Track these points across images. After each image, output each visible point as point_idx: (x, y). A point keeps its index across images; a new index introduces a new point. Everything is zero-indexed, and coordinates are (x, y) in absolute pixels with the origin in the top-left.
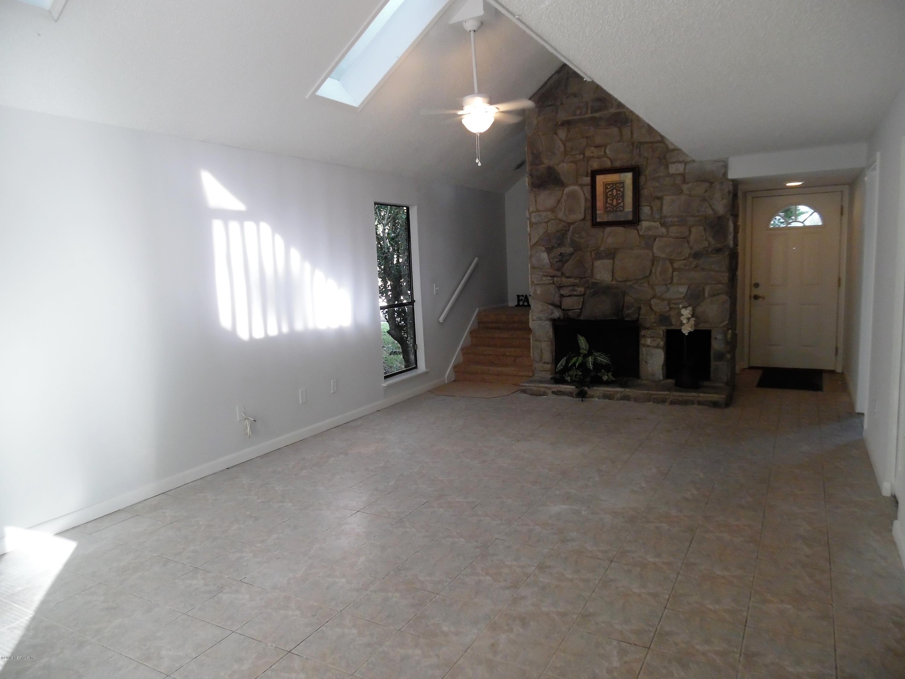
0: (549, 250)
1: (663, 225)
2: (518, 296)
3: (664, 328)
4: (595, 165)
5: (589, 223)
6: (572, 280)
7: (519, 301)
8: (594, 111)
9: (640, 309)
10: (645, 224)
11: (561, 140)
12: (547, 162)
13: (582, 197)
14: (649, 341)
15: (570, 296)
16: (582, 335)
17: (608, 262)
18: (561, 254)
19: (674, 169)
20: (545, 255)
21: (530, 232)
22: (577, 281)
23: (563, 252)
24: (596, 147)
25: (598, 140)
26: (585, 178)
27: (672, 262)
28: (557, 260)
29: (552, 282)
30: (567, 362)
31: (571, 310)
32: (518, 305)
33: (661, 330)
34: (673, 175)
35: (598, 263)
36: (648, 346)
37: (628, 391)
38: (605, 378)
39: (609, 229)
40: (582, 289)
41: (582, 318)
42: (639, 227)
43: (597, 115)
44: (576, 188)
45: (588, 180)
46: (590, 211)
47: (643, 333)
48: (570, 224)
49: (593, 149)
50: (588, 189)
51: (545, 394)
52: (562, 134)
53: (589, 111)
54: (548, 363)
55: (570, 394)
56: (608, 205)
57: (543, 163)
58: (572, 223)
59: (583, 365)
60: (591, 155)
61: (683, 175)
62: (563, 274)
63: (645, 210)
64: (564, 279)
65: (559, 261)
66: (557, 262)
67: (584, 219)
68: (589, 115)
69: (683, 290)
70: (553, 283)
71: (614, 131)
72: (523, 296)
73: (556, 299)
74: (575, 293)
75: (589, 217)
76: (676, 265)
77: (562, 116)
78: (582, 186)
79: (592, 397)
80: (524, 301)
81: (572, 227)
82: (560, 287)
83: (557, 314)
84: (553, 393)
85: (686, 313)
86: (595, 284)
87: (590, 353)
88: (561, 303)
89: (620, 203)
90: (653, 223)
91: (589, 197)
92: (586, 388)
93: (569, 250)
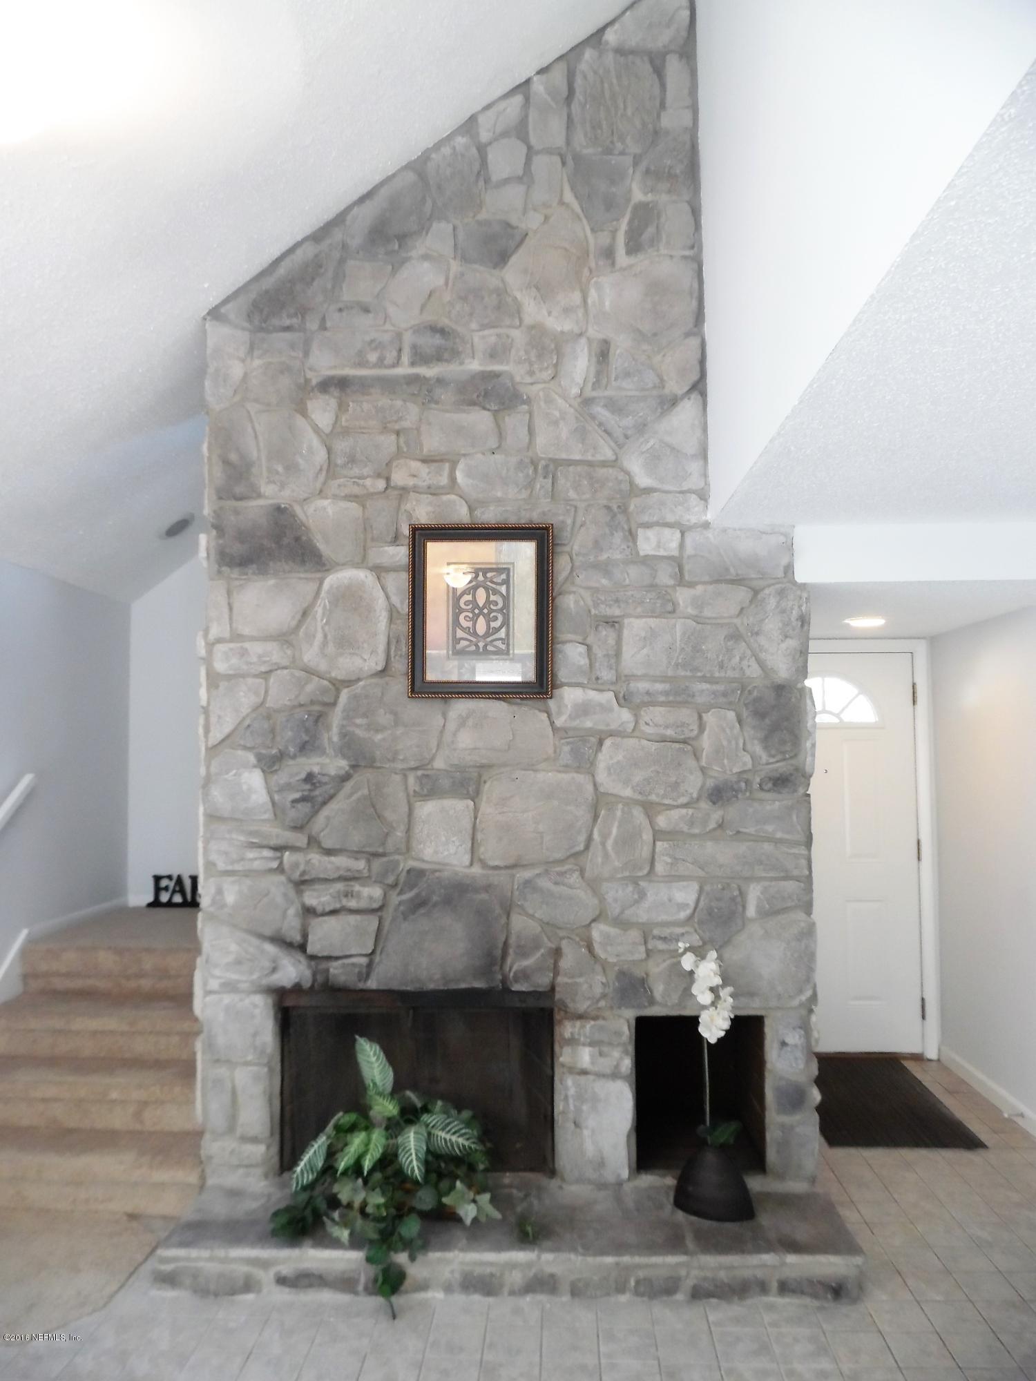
0: (270, 764)
1: (624, 700)
2: (157, 879)
3: (631, 1014)
4: (424, 514)
5: (400, 685)
6: (342, 862)
7: (158, 890)
8: (420, 357)
9: (557, 953)
10: (569, 696)
11: (317, 430)
12: (271, 493)
13: (381, 603)
14: (585, 1057)
15: (334, 912)
16: (371, 1038)
17: (459, 807)
18: (310, 778)
19: (648, 543)
20: (254, 780)
21: (208, 703)
22: (361, 865)
23: (316, 769)
24: (425, 461)
25: (432, 442)
26: (391, 550)
27: (650, 809)
28: (297, 795)
29: (275, 865)
30: (332, 1154)
31: (337, 958)
32: (156, 903)
33: (622, 1025)
34: (647, 561)
35: (427, 809)
36: (584, 1072)
37: (546, 1260)
38: (468, 1212)
39: (461, 707)
40: (371, 893)
41: (372, 984)
42: (552, 703)
43: (429, 372)
44: (362, 575)
45: (401, 554)
46: (405, 648)
47: (567, 1029)
48: (338, 685)
49: (415, 465)
50: (399, 583)
51: (248, 1285)
52: (322, 411)
53: (405, 359)
54: (254, 1140)
55: (345, 1283)
56: (460, 634)
57: (259, 496)
58: (348, 683)
59: (388, 1160)
60: (411, 482)
61: (677, 562)
62: (313, 842)
63: (571, 655)
64: (315, 857)
65: (304, 799)
66: (295, 801)
67: (384, 672)
68: (404, 370)
69: (686, 895)
70: (280, 869)
71: (480, 419)
72: (170, 877)
73: (291, 926)
74: (353, 904)
75: (401, 665)
76: (662, 821)
77: (324, 363)
78: (379, 571)
79: (423, 1286)
80: (174, 892)
81: (344, 695)
82: (301, 884)
83: (291, 971)
84: (282, 1281)
85: (707, 972)
86: (416, 875)
87: (409, 1115)
88: (305, 936)
89: (497, 630)
90: (593, 695)
91: (404, 607)
92: (402, 1258)
93: (335, 765)
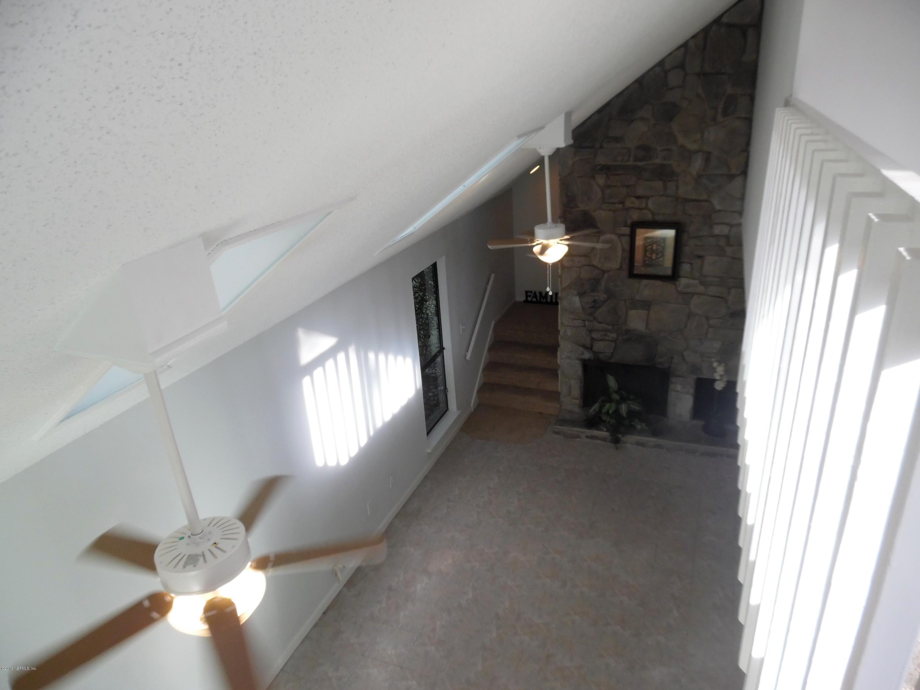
0: (581, 295)
1: (702, 283)
2: (527, 292)
3: (695, 377)
4: (635, 216)
5: (624, 273)
6: (604, 326)
7: (527, 296)
8: (637, 159)
9: (672, 358)
10: (683, 281)
11: (599, 186)
12: (582, 207)
13: (619, 247)
14: (679, 388)
15: (601, 340)
16: (612, 375)
17: (642, 313)
18: (595, 301)
19: (718, 230)
20: (576, 299)
21: (561, 274)
22: (610, 327)
23: (597, 298)
24: (638, 197)
25: (640, 191)
26: (624, 228)
27: (708, 318)
28: (590, 306)
29: (583, 324)
30: (601, 407)
31: (602, 353)
32: (526, 301)
33: (692, 379)
34: (717, 236)
35: (632, 313)
36: (677, 391)
37: (660, 441)
38: (639, 427)
39: (645, 282)
40: (613, 336)
41: (613, 361)
42: (677, 283)
43: (641, 164)
44: (613, 237)
45: (627, 230)
46: (627, 262)
47: (673, 380)
48: (604, 272)
49: (633, 199)
50: (626, 240)
51: (578, 437)
52: (601, 180)
53: (632, 159)
54: (576, 399)
55: (604, 439)
56: (647, 259)
57: (578, 207)
58: (608, 271)
59: (617, 411)
60: (632, 205)
61: (727, 237)
62: (595, 318)
63: (685, 268)
64: (596, 324)
65: (593, 307)
66: (590, 307)
67: (620, 269)
68: (631, 163)
69: (717, 345)
70: (585, 326)
71: (659, 184)
72: (531, 292)
73: (588, 342)
74: (607, 338)
75: (626, 267)
76: (712, 322)
77: (601, 160)
78: (620, 236)
79: (625, 443)
80: (533, 297)
81: (606, 275)
82: (590, 331)
83: (587, 355)
84: (587, 437)
85: (720, 370)
86: (628, 331)
87: (623, 400)
88: (592, 345)
89: (660, 258)
90: (692, 281)
91: (627, 248)
92: (620, 436)
93: (602, 296)
